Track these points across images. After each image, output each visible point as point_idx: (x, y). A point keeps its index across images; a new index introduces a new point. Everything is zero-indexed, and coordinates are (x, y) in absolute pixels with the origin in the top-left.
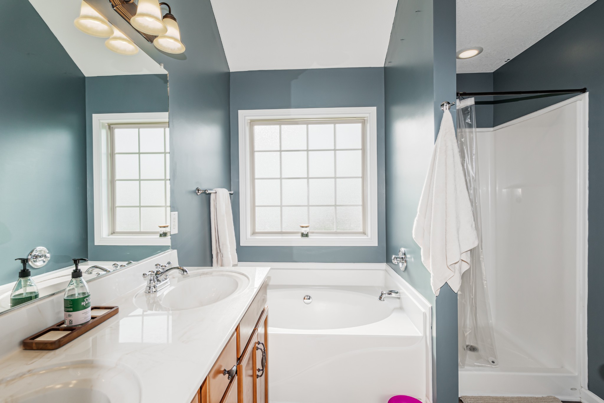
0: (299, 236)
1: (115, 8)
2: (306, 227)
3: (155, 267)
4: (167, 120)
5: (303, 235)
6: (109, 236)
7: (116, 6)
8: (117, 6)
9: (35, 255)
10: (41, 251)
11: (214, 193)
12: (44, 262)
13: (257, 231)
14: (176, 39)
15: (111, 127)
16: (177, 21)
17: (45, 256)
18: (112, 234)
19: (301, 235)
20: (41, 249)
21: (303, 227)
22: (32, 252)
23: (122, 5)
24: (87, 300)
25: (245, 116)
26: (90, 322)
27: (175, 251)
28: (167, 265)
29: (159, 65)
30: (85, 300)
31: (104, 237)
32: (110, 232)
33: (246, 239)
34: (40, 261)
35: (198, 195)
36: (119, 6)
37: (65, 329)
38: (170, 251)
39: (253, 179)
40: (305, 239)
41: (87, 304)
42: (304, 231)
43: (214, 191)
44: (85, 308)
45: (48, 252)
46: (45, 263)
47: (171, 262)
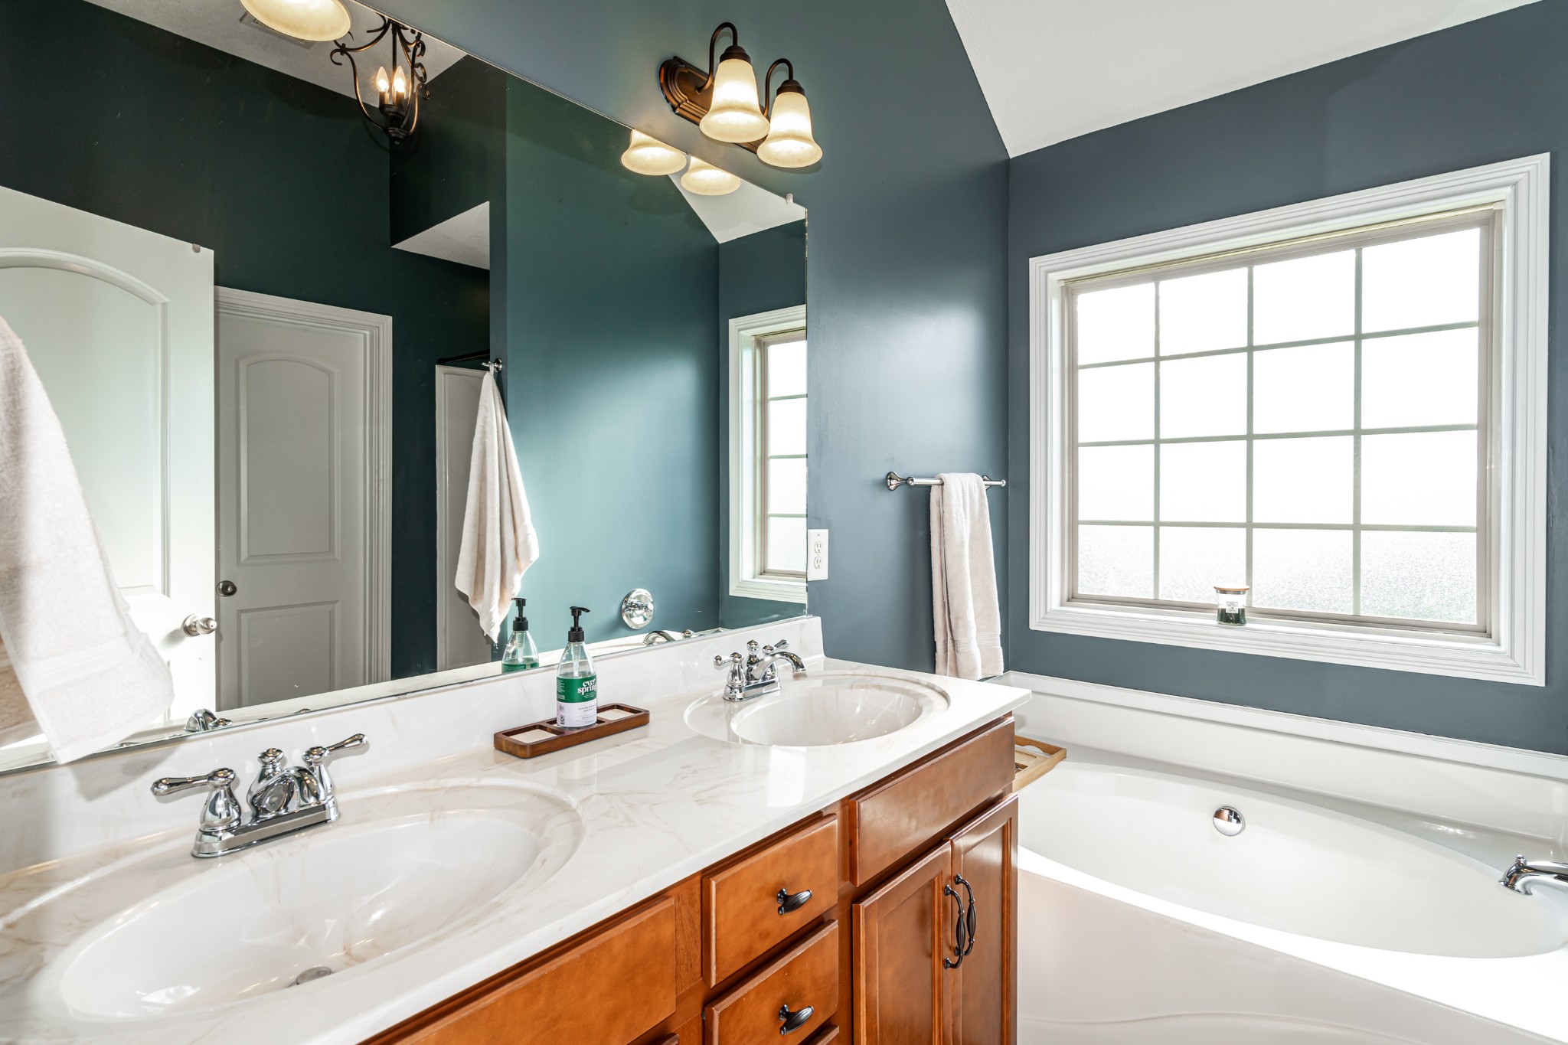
0: (1212, 620)
1: (677, 111)
2: (1237, 592)
3: (746, 646)
4: (802, 323)
5: (1225, 617)
6: (754, 578)
7: (679, 104)
8: (681, 106)
9: (632, 603)
10: (639, 597)
11: (938, 485)
12: (645, 619)
13: (1081, 591)
14: (800, 138)
15: (761, 344)
16: (806, 93)
17: (647, 607)
18: (761, 574)
19: (1217, 615)
20: (640, 593)
21: (1224, 591)
22: (628, 596)
23: (690, 100)
24: (588, 686)
25: (1047, 272)
26: (594, 727)
27: (817, 621)
28: (775, 648)
29: (784, 199)
30: (584, 684)
31: (744, 579)
32: (758, 570)
33: (1046, 612)
34: (638, 616)
35: (891, 490)
36: (684, 104)
37: (553, 731)
38: (803, 618)
39: (1072, 446)
40: (1231, 631)
41: (586, 692)
42: (1233, 603)
43: (938, 481)
44: (584, 698)
45: (652, 600)
46: (648, 621)
47: (788, 642)
